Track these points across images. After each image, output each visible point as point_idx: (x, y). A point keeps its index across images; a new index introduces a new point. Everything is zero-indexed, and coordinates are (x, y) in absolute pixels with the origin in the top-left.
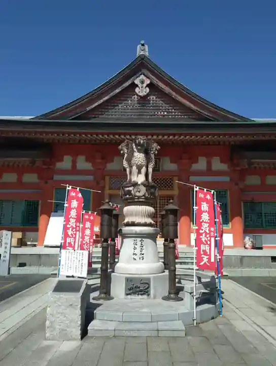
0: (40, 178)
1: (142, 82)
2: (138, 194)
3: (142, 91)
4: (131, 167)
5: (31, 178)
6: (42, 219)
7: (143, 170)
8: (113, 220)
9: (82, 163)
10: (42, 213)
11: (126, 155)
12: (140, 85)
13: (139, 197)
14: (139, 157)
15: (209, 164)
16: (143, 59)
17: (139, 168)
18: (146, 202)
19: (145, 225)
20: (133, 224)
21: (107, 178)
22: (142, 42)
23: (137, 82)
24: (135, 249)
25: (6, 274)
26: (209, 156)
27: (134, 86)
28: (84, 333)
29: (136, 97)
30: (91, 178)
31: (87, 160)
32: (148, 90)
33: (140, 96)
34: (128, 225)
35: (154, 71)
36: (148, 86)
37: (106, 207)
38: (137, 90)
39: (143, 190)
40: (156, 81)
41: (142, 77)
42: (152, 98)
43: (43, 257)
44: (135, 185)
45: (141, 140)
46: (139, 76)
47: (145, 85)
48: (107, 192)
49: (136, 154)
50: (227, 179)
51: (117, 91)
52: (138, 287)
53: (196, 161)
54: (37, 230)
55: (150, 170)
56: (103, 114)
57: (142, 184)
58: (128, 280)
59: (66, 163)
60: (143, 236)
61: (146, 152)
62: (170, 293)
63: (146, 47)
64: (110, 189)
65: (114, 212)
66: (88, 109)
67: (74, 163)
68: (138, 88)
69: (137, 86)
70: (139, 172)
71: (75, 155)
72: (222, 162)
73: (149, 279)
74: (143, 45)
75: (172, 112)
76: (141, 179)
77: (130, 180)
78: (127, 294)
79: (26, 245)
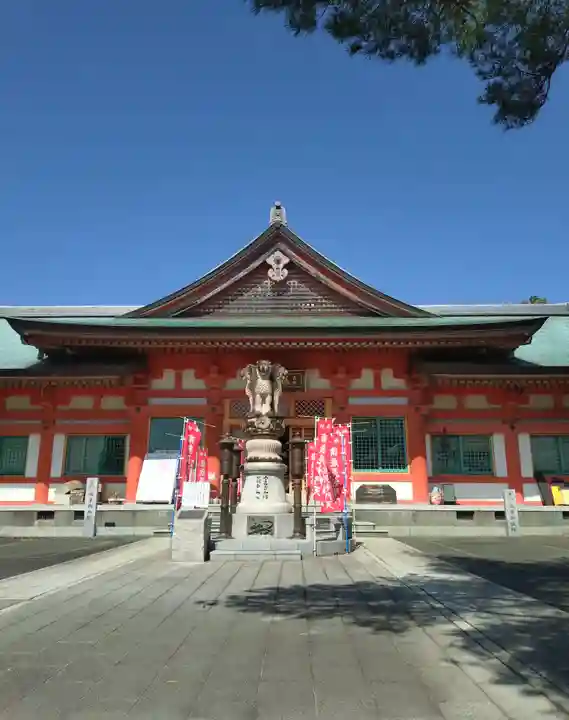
0: (127, 403)
1: (278, 262)
2: (261, 426)
3: (278, 273)
4: (254, 394)
5: (113, 403)
6: (130, 463)
7: (268, 399)
8: (235, 457)
9: (191, 381)
10: (132, 454)
11: (249, 382)
12: (275, 266)
13: (263, 430)
14: (263, 385)
15: (377, 380)
16: (278, 229)
17: (263, 397)
18: (271, 435)
19: (270, 460)
20: (256, 460)
21: (227, 403)
22: (278, 203)
23: (270, 261)
24: (258, 486)
25: (91, 535)
26: (377, 367)
27: (266, 267)
28: (207, 558)
29: (268, 281)
30: (202, 401)
31: (198, 376)
32: (286, 272)
33: (275, 281)
34: (251, 460)
35: (294, 245)
36: (285, 266)
37: (225, 440)
38: (270, 273)
39: (268, 421)
40: (298, 260)
41: (278, 254)
42: (294, 283)
43: (138, 514)
44: (259, 416)
45: (265, 364)
46: (273, 253)
47: (281, 266)
48: (227, 422)
49: (260, 381)
50: (402, 401)
51: (241, 274)
52: (261, 526)
53: (358, 375)
54: (124, 480)
55: (276, 399)
56: (220, 308)
57: (267, 414)
58: (251, 519)
59: (166, 380)
60: (267, 473)
61: (272, 379)
62: (295, 532)
63: (283, 210)
64: (231, 418)
65: (235, 448)
66: (199, 302)
67: (179, 379)
68: (270, 270)
69: (270, 267)
70: (264, 401)
71: (179, 367)
72: (396, 376)
73: (273, 517)
74: (278, 208)
75: (322, 304)
76: (265, 409)
77: (254, 411)
78: (250, 534)
79: (107, 502)
